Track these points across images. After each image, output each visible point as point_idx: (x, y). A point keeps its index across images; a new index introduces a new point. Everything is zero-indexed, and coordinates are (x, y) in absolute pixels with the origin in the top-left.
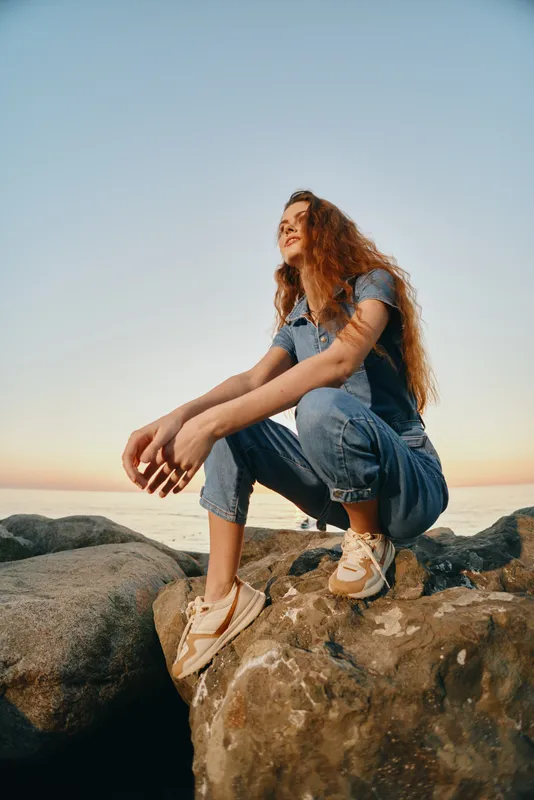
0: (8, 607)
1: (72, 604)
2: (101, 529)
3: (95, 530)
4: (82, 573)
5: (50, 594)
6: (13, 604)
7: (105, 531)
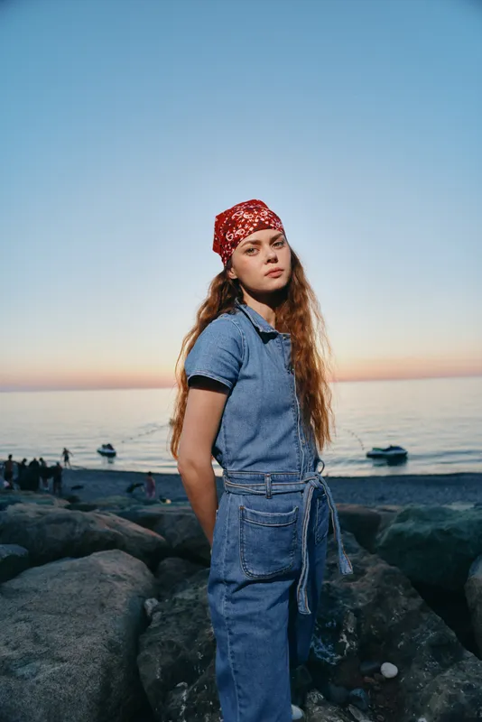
0: (38, 682)
1: (81, 665)
2: (82, 530)
3: (77, 531)
4: (79, 615)
5: (63, 654)
6: (40, 677)
7: (85, 531)
